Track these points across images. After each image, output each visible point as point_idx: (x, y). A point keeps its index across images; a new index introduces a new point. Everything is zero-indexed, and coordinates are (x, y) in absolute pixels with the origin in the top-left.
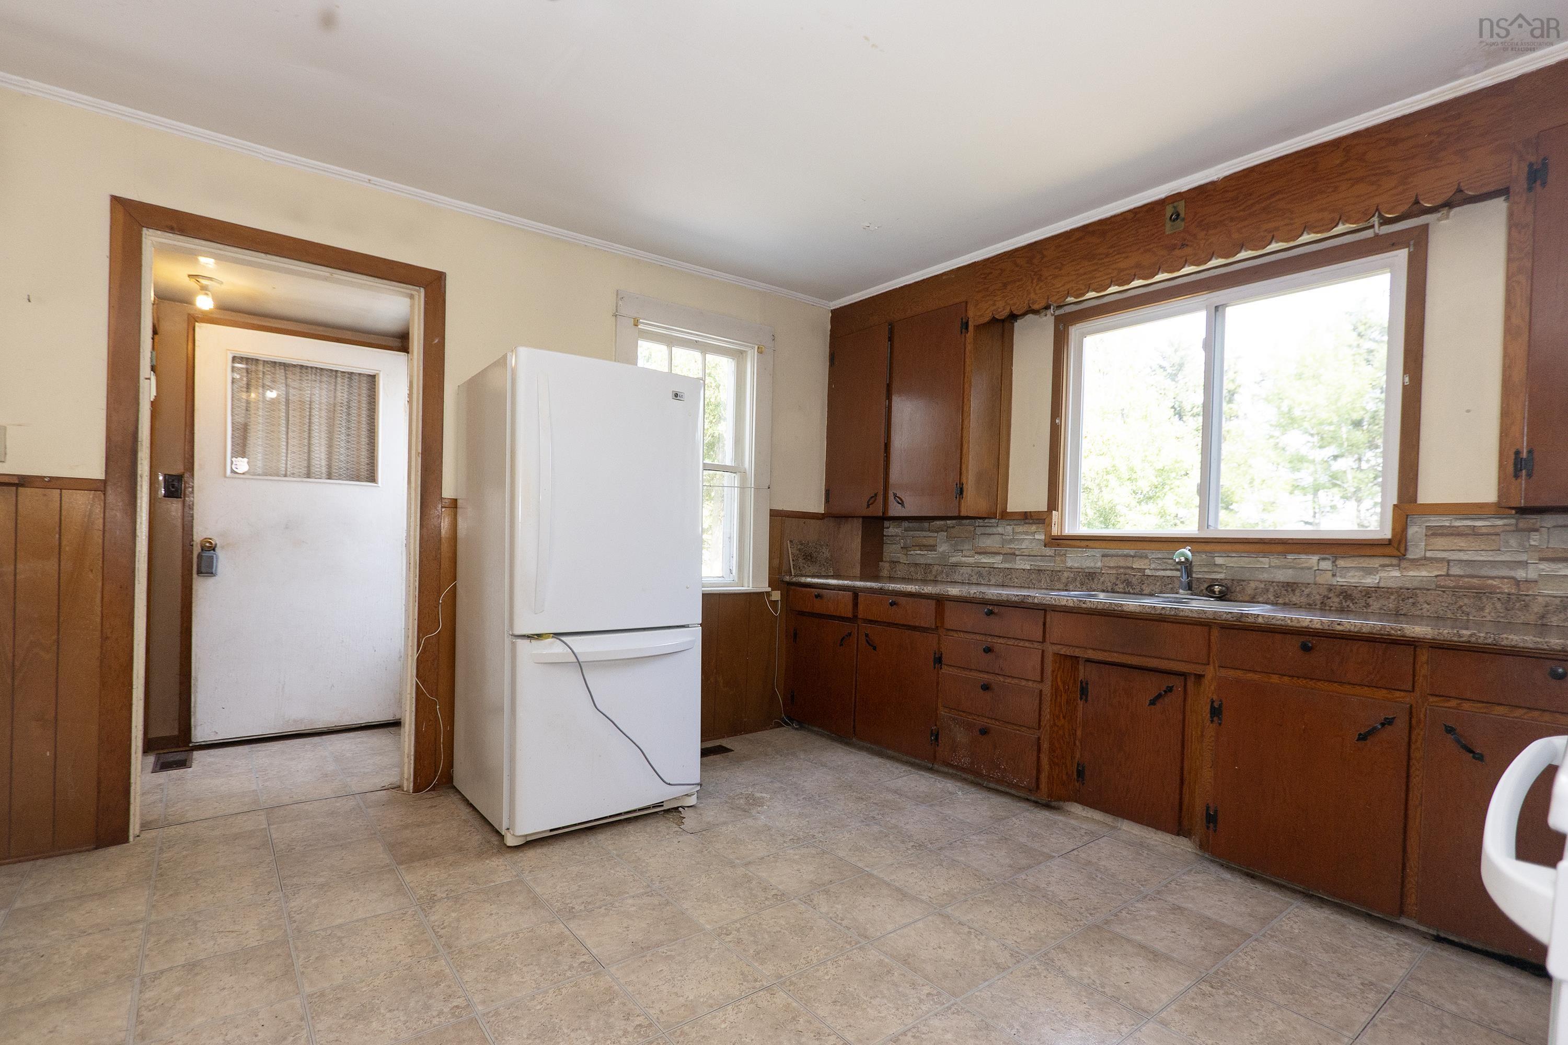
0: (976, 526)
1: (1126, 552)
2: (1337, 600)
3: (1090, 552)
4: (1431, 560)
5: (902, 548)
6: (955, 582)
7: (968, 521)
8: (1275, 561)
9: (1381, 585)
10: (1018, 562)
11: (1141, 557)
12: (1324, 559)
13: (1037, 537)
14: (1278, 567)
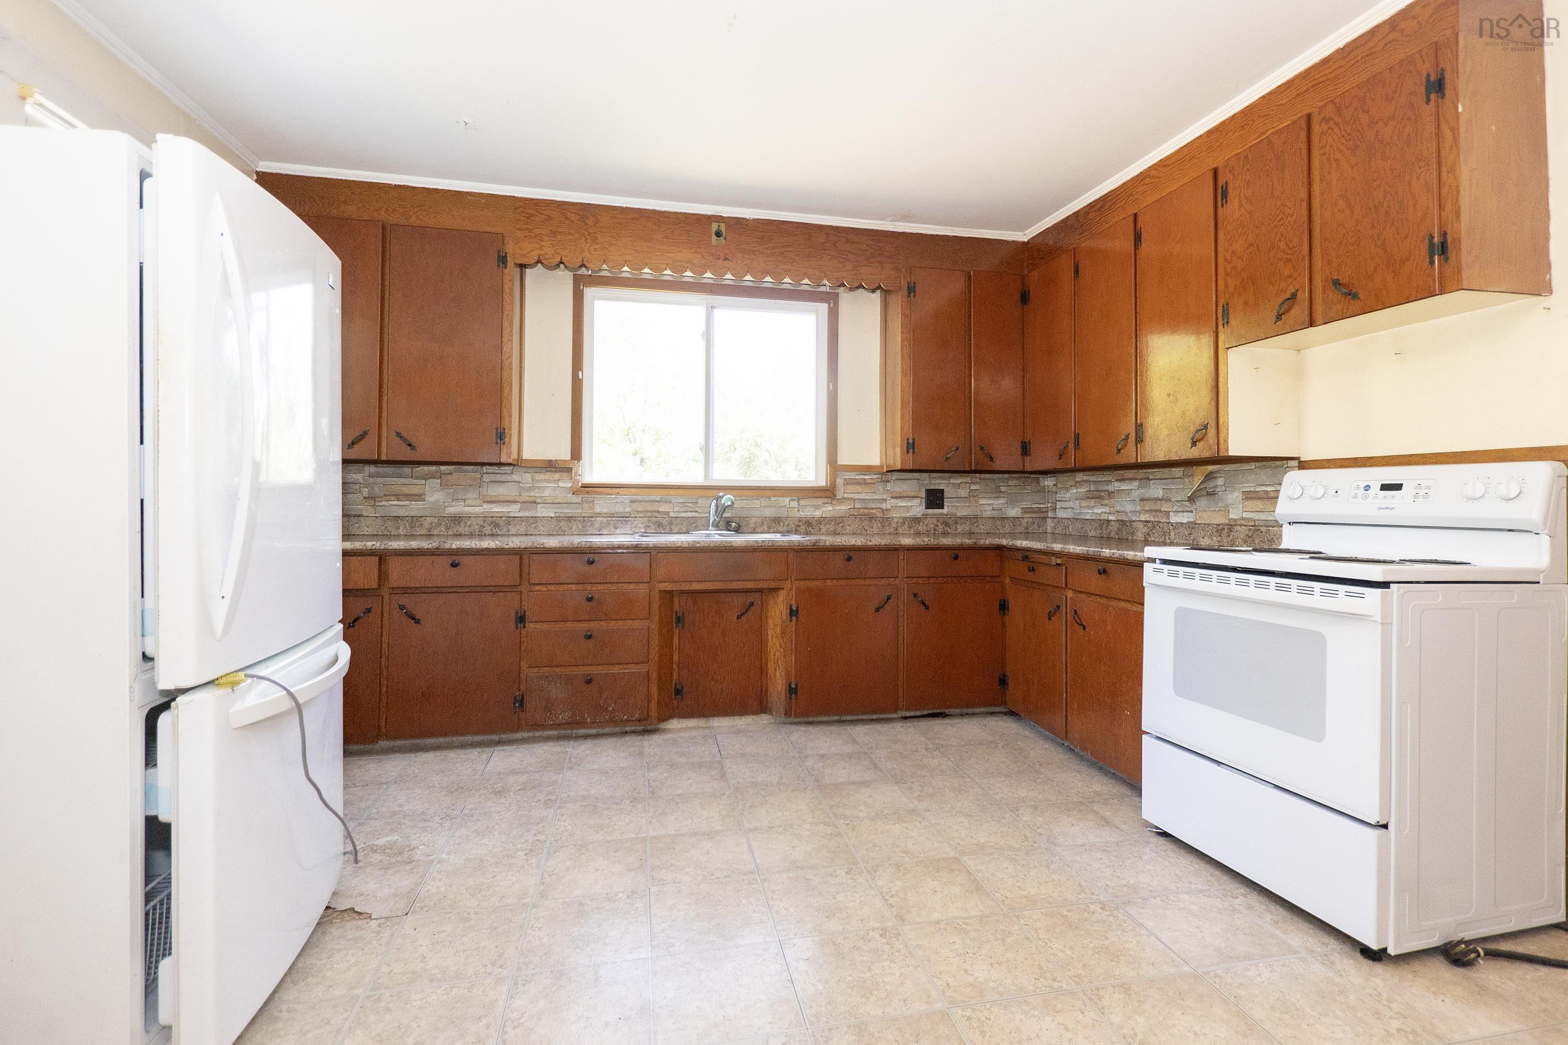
0: (484, 473)
1: (652, 498)
2: (804, 527)
3: (620, 498)
4: (848, 499)
5: (365, 498)
6: (460, 535)
7: (472, 467)
8: (764, 502)
9: (824, 516)
10: (539, 510)
11: (666, 502)
12: (793, 500)
13: (561, 484)
14: (765, 507)
